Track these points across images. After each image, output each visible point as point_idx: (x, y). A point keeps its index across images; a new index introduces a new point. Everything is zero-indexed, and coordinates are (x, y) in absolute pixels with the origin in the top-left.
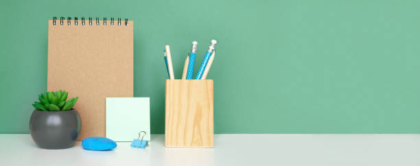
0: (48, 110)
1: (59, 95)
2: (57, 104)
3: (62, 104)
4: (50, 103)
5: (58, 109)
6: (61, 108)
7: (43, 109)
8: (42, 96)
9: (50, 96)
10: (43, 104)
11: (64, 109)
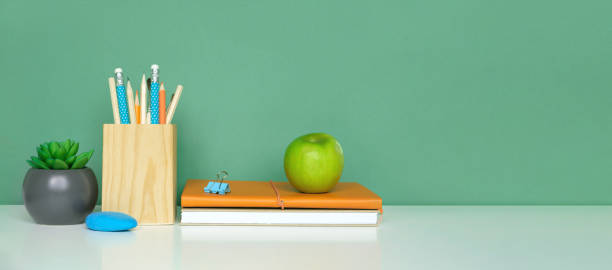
0: (51, 168)
1: (67, 147)
2: (64, 159)
3: (71, 159)
4: (54, 157)
5: (66, 166)
6: (70, 166)
7: (43, 166)
8: (42, 148)
9: (54, 149)
10: (43, 159)
11: (74, 166)
